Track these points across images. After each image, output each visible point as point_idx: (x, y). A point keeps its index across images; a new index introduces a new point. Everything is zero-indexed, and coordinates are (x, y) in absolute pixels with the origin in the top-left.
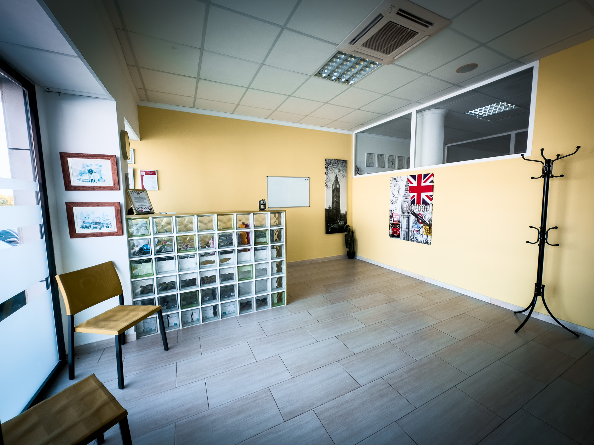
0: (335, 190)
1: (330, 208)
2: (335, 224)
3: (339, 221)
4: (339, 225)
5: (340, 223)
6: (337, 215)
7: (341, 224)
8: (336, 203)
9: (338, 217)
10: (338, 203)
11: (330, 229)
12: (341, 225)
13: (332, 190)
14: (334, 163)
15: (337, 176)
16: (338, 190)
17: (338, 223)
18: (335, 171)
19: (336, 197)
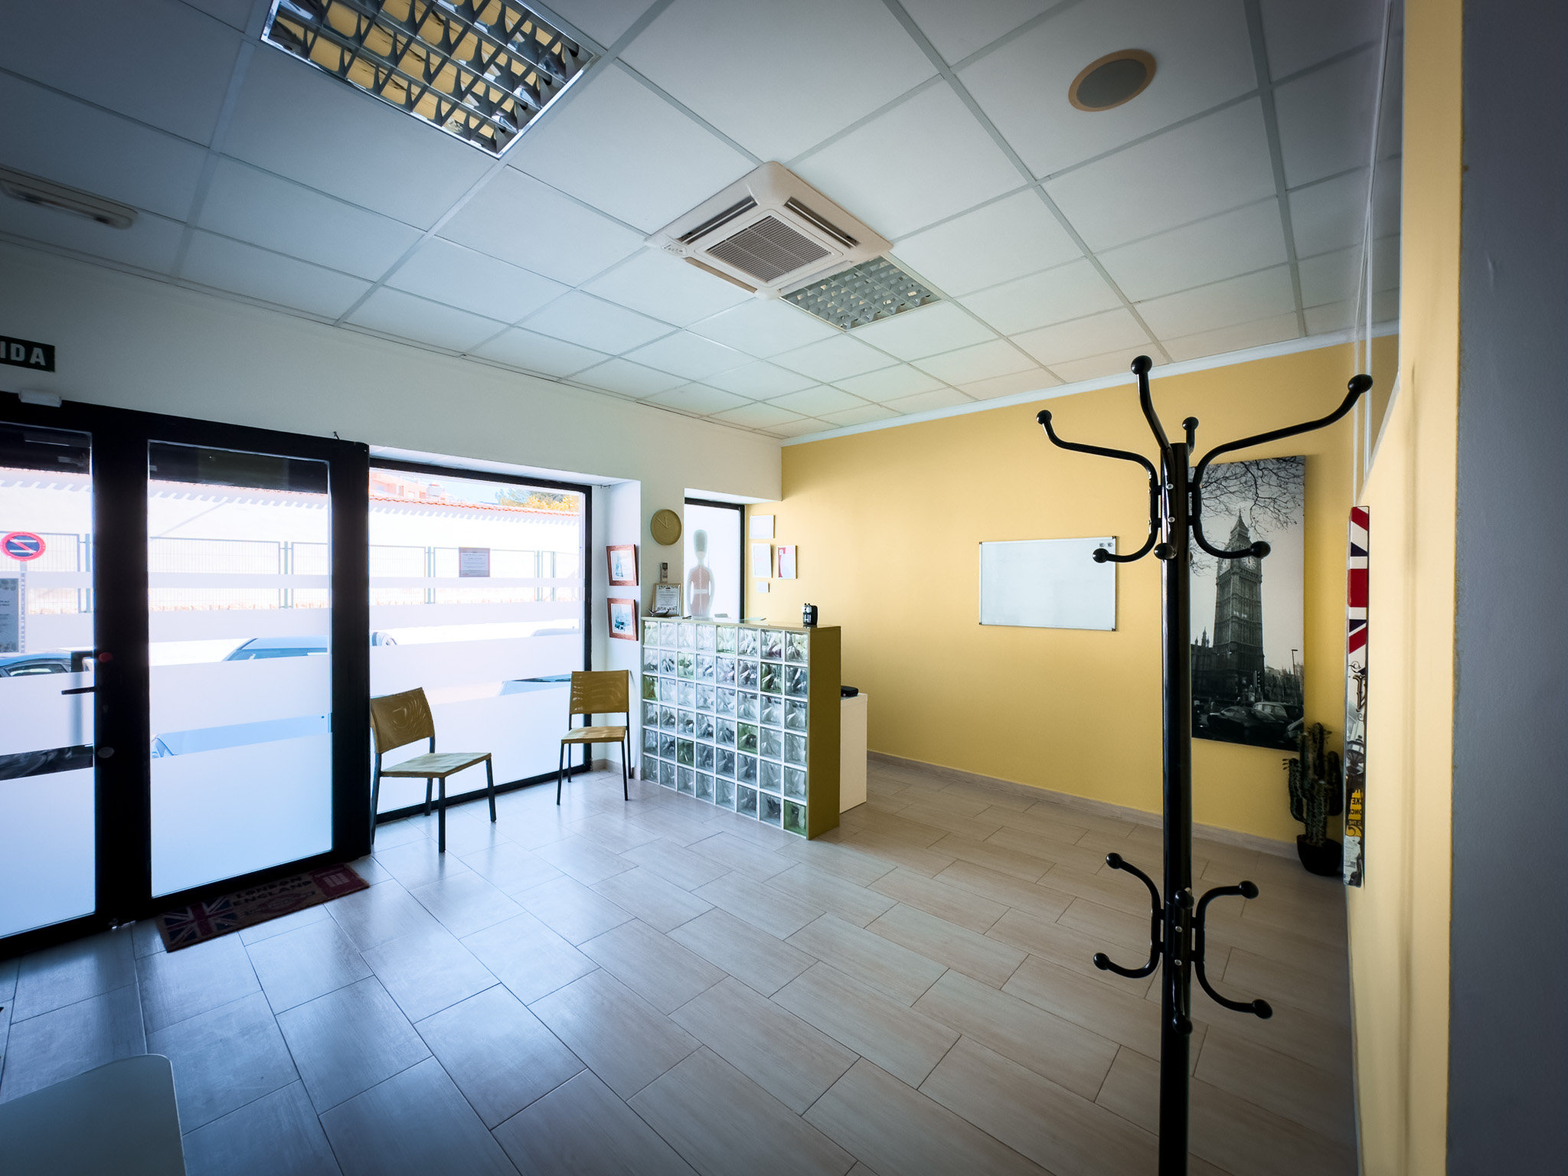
0: (1235, 579)
1: (1205, 641)
2: (1232, 708)
3: (1257, 700)
4: (1252, 715)
5: (1259, 707)
6: (1241, 674)
7: (1268, 710)
8: (1240, 626)
9: (1250, 681)
10: (1253, 627)
11: (1204, 719)
12: (1266, 717)
13: (1219, 578)
14: (1226, 478)
15: (1247, 522)
16: (1253, 579)
17: (1251, 705)
18: (1232, 507)
19: (1240, 602)
